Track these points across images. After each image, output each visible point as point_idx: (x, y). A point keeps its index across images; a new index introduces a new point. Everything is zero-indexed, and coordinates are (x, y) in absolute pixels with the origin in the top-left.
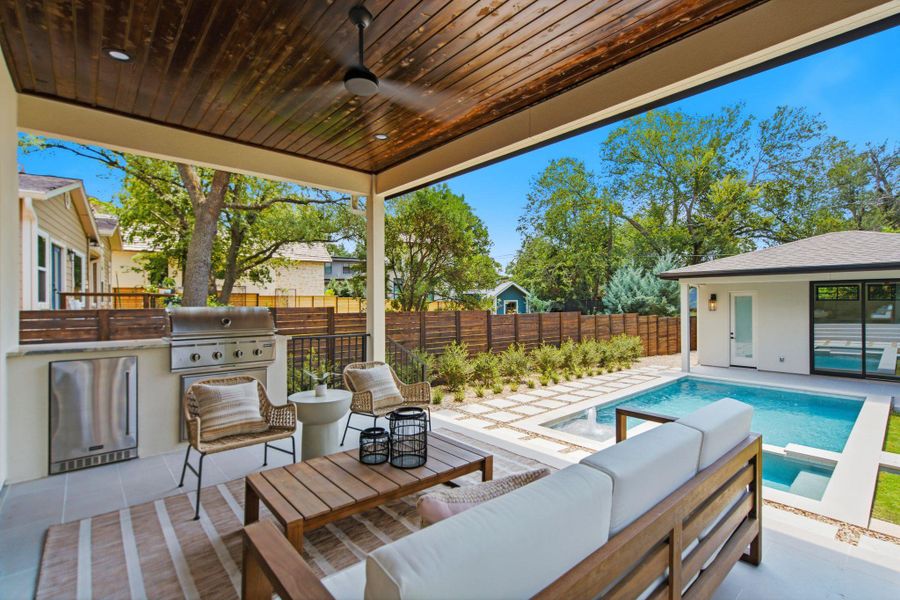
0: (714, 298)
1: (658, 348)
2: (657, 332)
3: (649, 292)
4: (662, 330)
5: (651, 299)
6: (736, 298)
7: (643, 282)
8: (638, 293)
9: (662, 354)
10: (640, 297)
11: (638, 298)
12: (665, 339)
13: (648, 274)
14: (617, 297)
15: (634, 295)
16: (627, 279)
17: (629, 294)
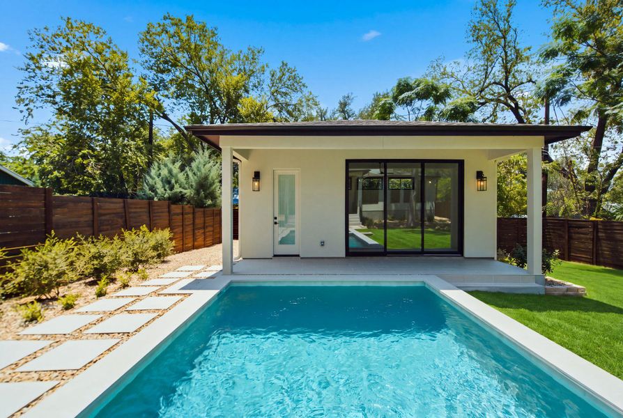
0: (257, 176)
1: (194, 240)
2: (193, 224)
3: (187, 186)
4: (199, 221)
5: (189, 192)
6: (280, 176)
7: (181, 177)
8: (177, 186)
9: (198, 248)
10: (177, 189)
11: (175, 190)
12: (202, 231)
13: (187, 169)
14: (152, 189)
15: (172, 188)
16: (164, 172)
17: (167, 186)
